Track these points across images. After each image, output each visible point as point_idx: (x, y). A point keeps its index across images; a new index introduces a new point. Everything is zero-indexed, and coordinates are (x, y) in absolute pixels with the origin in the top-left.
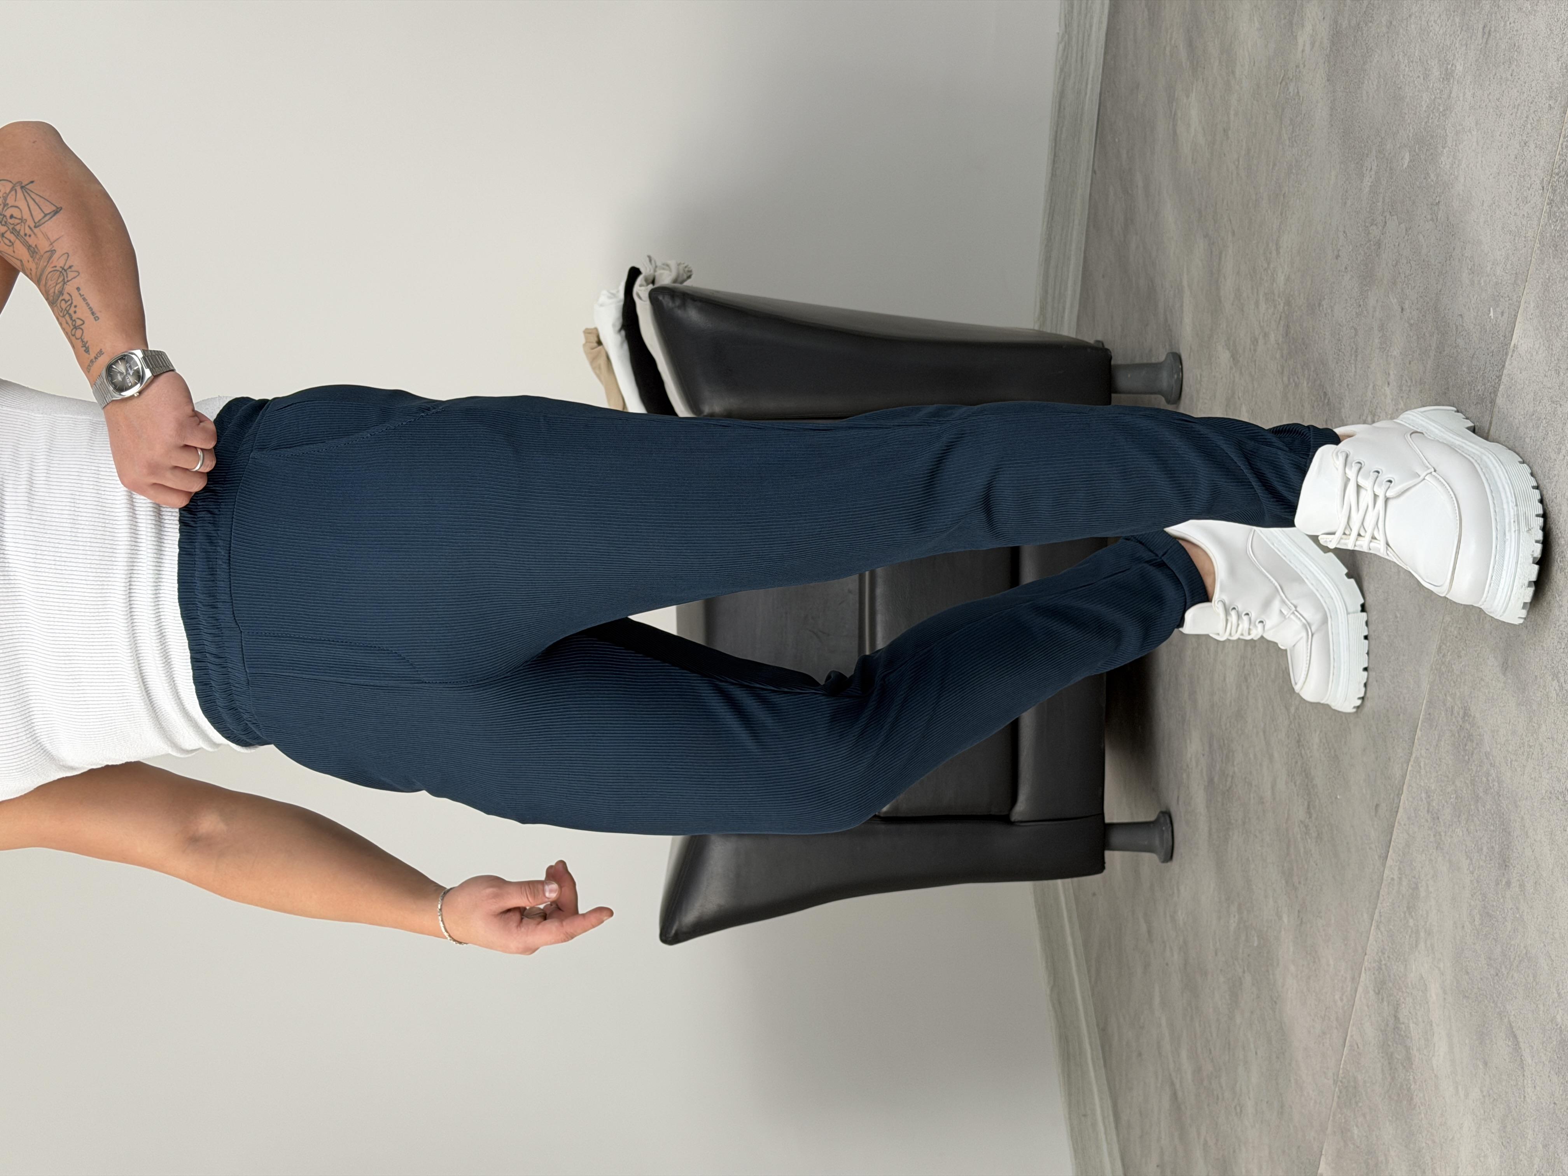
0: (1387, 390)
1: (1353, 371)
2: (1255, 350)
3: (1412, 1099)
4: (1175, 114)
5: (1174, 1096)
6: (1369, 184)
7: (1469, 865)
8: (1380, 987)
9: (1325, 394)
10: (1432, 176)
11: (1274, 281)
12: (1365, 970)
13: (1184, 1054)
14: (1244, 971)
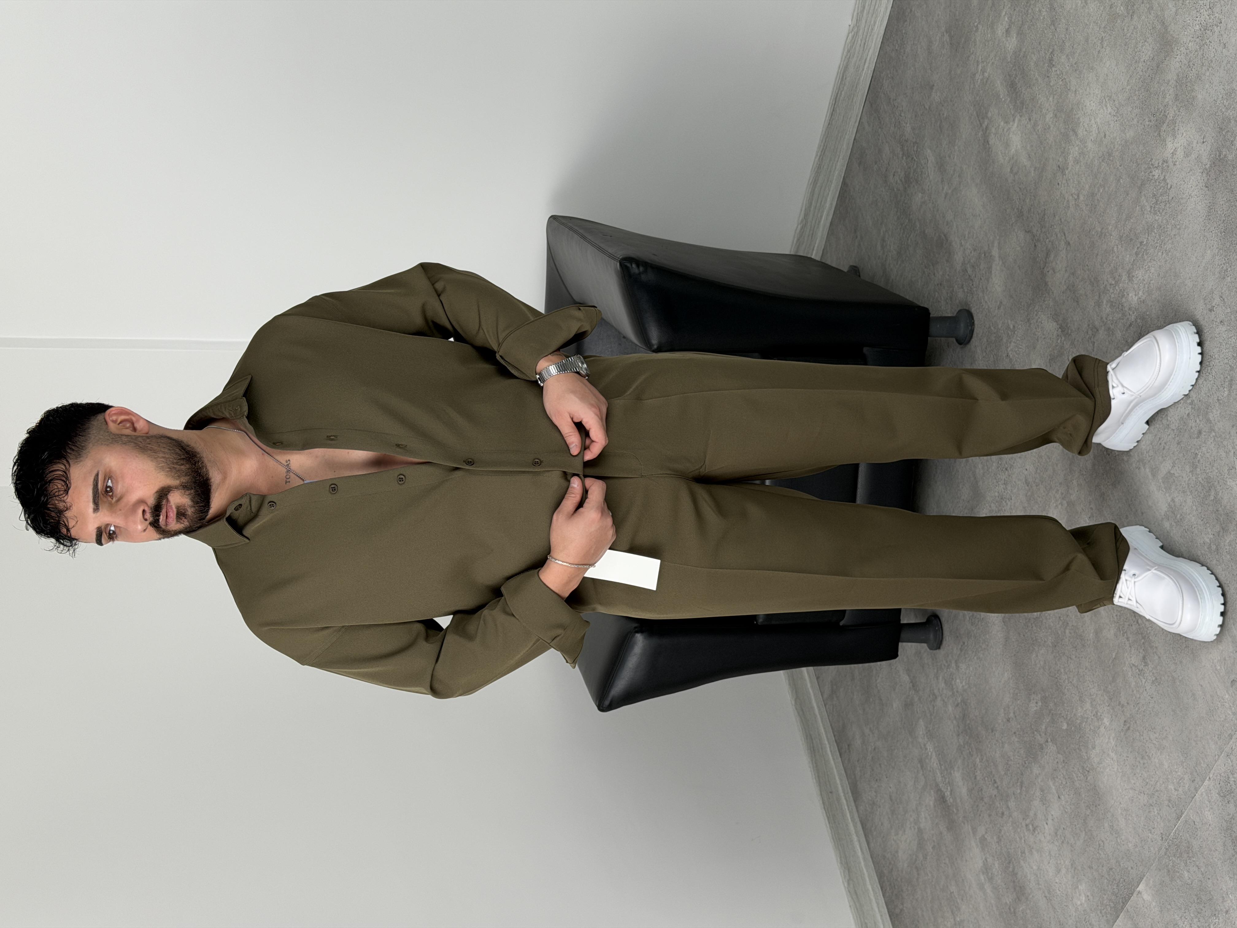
1: (1226, 393)
4: (987, 128)
5: (942, 799)
11: (1123, 296)
12: (1209, 778)
13: (957, 775)
14: (1047, 741)
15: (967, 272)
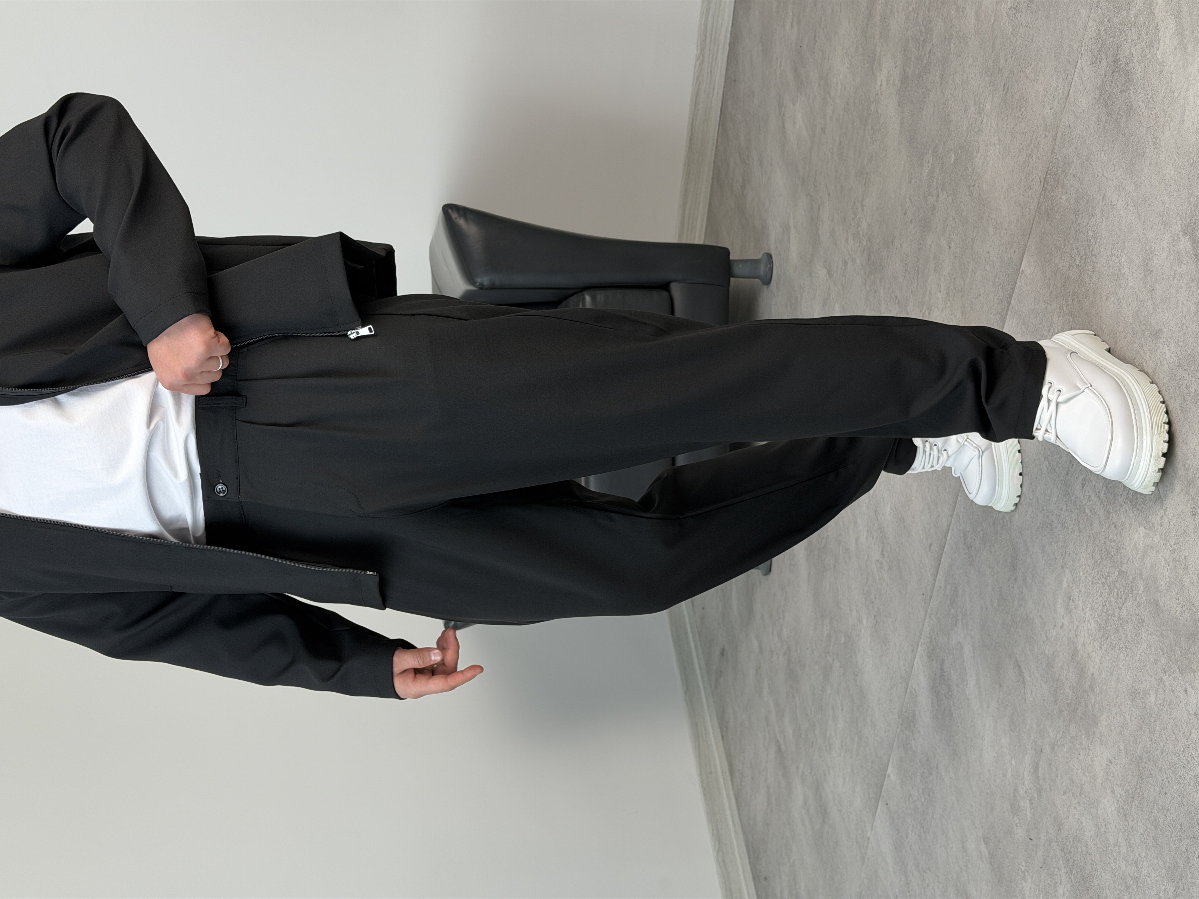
0: (939, 295)
1: (916, 283)
2: (845, 269)
3: (952, 716)
4: (784, 115)
5: (779, 748)
6: (927, 171)
7: (991, 572)
8: (932, 654)
9: (896, 297)
10: (970, 170)
11: (859, 226)
12: (921, 643)
13: (787, 720)
14: (834, 660)
15: (777, 248)
